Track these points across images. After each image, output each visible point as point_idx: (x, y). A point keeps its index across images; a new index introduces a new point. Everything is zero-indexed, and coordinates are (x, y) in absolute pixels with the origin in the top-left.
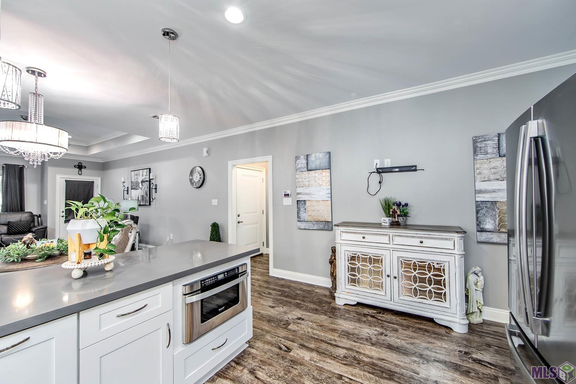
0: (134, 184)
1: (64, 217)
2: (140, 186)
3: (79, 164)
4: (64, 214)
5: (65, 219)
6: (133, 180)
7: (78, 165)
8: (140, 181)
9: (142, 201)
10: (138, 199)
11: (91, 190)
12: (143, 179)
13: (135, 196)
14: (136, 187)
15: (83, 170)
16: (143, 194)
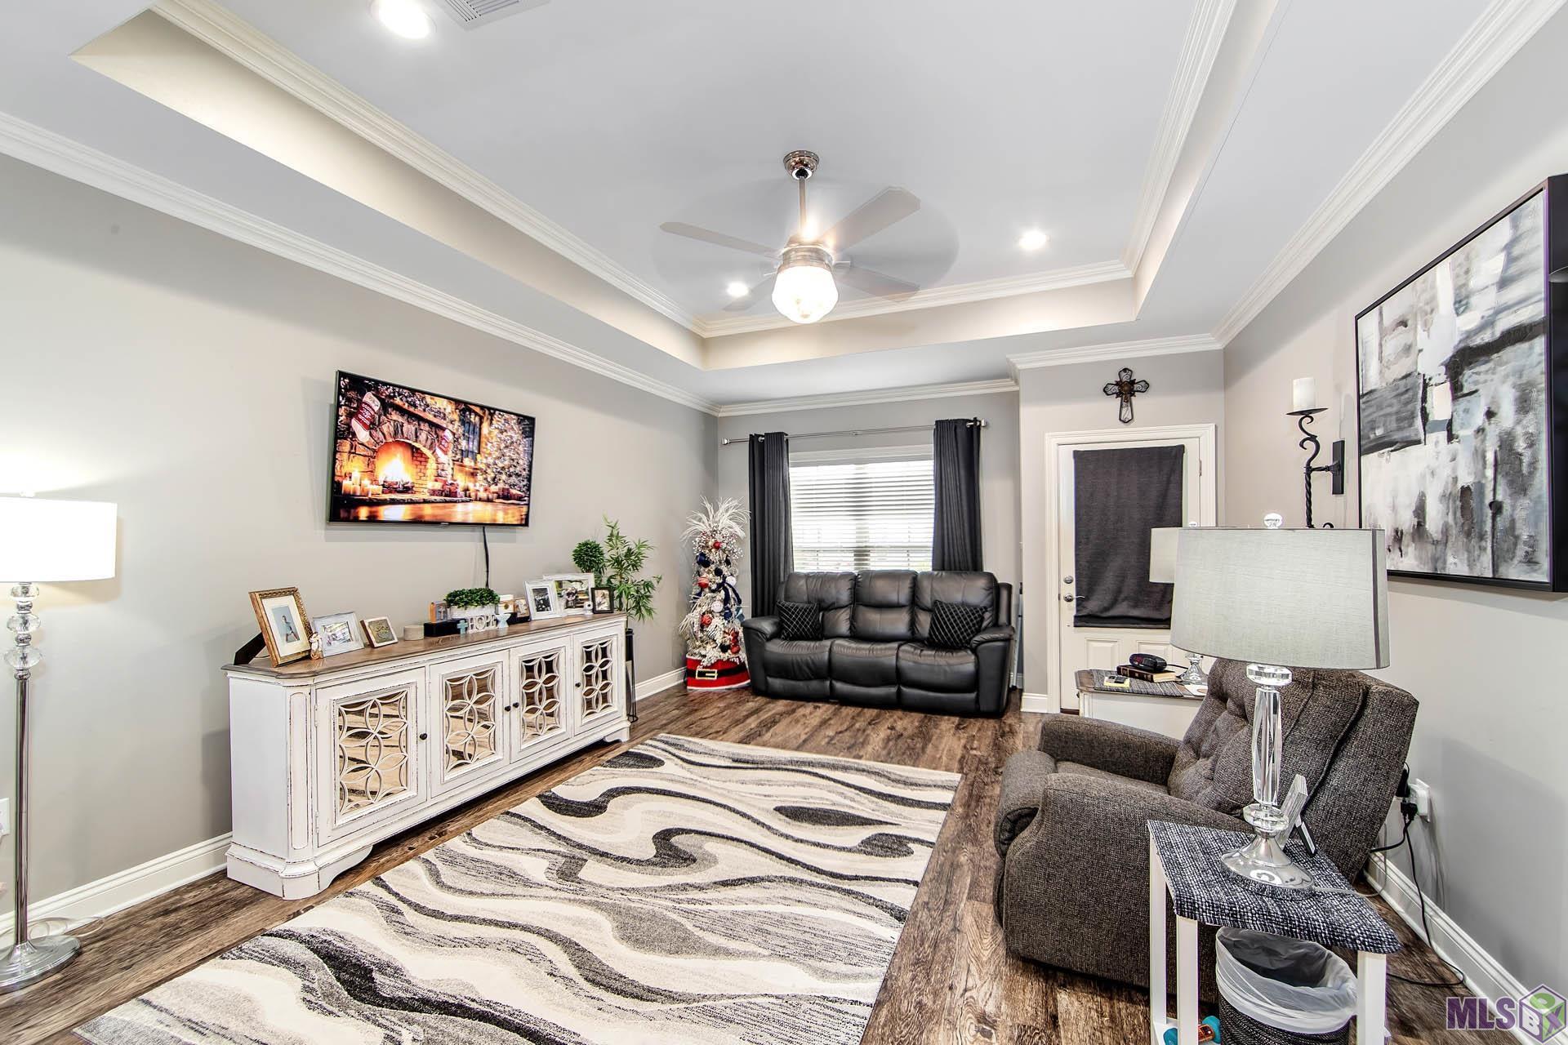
0: (1380, 408)
1: (1074, 603)
2: (1440, 403)
3: (1123, 374)
4: (1071, 590)
5: (1078, 611)
6: (1373, 379)
7: (1117, 384)
8: (1432, 362)
9: (1456, 539)
10: (1420, 525)
11: (1172, 491)
12: (1469, 335)
13: (1389, 500)
14: (1400, 429)
15: (1138, 400)
16: (1466, 479)
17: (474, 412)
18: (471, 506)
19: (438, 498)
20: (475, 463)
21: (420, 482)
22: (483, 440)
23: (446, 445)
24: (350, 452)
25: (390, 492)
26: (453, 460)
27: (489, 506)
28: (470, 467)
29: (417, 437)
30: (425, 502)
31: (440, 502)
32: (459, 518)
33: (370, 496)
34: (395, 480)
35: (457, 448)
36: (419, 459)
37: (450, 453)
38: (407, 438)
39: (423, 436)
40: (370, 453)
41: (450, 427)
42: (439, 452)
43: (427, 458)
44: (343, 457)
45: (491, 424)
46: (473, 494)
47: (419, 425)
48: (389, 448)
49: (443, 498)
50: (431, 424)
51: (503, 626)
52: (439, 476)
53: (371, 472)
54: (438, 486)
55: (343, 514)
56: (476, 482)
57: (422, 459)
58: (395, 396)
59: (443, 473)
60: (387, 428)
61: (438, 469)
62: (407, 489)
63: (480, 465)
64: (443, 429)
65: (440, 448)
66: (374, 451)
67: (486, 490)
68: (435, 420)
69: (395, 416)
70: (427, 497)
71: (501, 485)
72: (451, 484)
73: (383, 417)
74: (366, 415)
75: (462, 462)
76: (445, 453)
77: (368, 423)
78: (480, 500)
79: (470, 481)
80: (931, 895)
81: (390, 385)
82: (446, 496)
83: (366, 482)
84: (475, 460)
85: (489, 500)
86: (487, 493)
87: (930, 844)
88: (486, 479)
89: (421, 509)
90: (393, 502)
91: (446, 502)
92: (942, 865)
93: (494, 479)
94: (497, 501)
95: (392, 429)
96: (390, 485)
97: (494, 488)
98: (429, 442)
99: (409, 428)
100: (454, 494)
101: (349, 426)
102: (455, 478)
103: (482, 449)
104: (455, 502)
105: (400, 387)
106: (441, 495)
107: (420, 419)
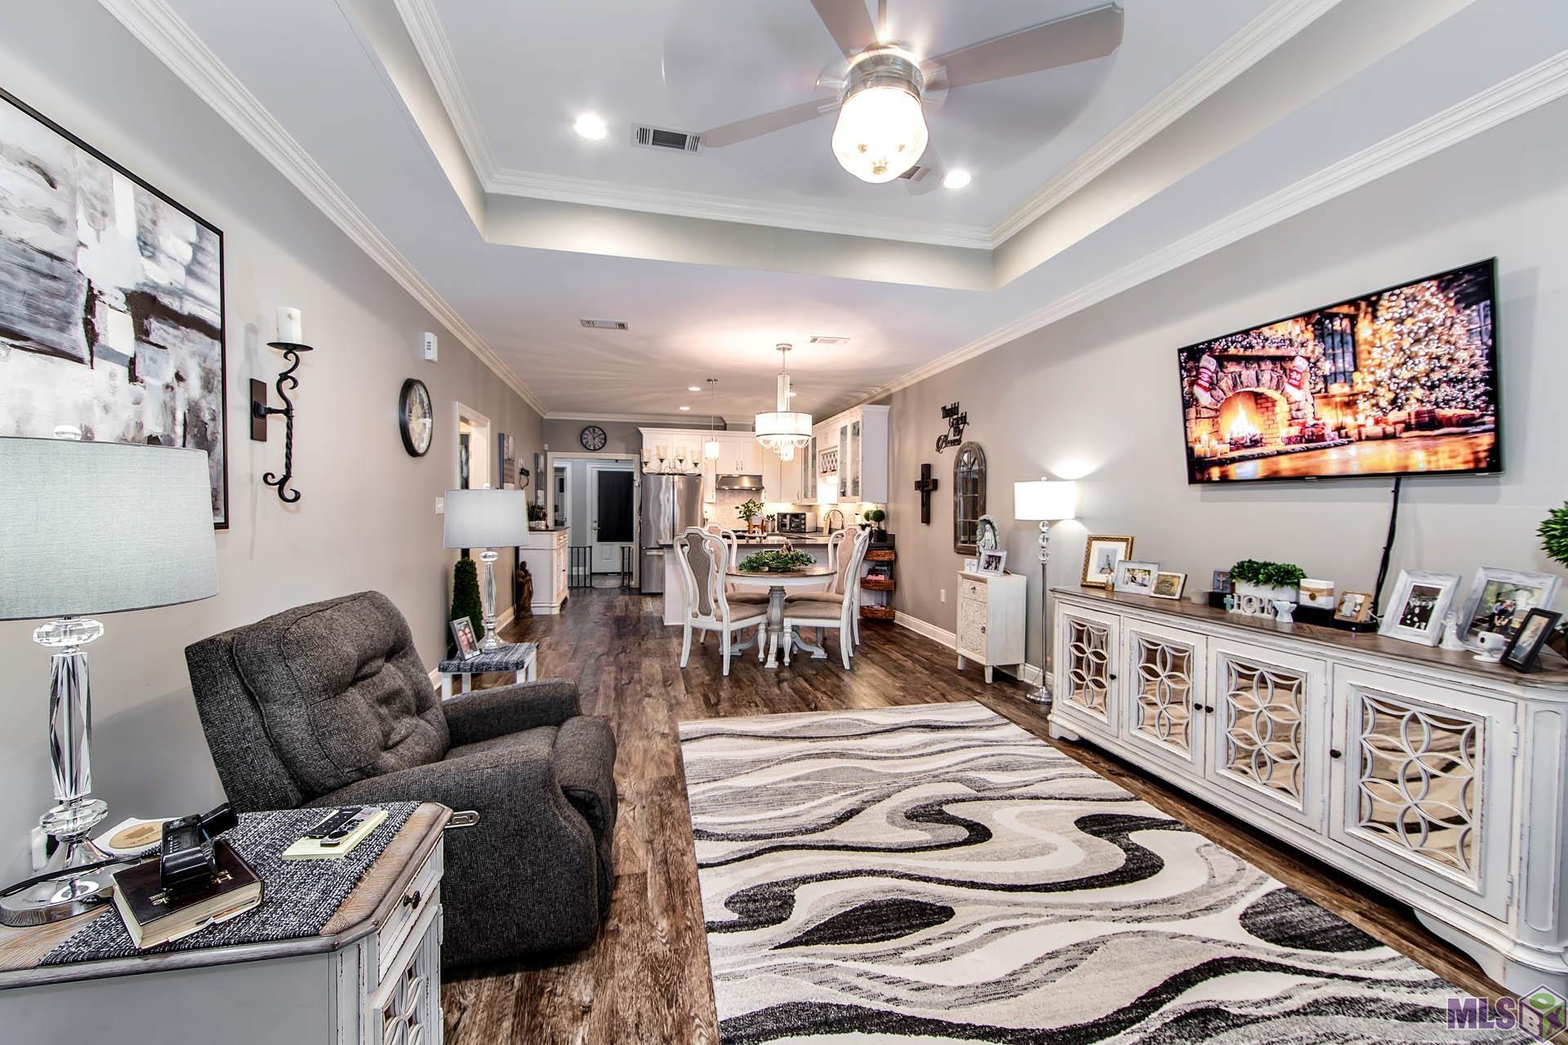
17: (1337, 315)
18: (1352, 450)
19: (1297, 447)
20: (1351, 386)
21: (1270, 431)
22: (1363, 348)
23: (1298, 377)
24: (1197, 418)
25: (1238, 449)
26: (1312, 394)
27: (1390, 445)
28: (1345, 395)
29: (1258, 380)
30: (1279, 453)
31: (1300, 451)
32: (1333, 470)
33: (1219, 456)
34: (1241, 435)
35: (1316, 375)
36: (1264, 405)
37: (1307, 386)
38: (1247, 386)
39: (1266, 377)
40: (1213, 414)
41: (1302, 351)
42: (1289, 389)
43: (1274, 403)
44: (1192, 424)
45: (1375, 317)
46: (1353, 433)
47: (1259, 366)
48: (1230, 404)
49: (1303, 446)
50: (1274, 359)
51: (1286, 619)
52: (1293, 418)
53: (1217, 434)
54: (1295, 431)
55: (1198, 476)
56: (1355, 413)
57: (1269, 404)
58: (1229, 347)
59: (1300, 414)
60: (1226, 383)
61: (1291, 410)
62: (1255, 443)
63: (1359, 387)
64: (1292, 359)
65: (1290, 384)
66: (1217, 410)
67: (1377, 422)
68: (1279, 353)
69: (1232, 368)
70: (1282, 447)
71: (1413, 407)
72: (1314, 425)
73: (1220, 374)
74: (1205, 377)
75: (1326, 391)
76: (1299, 387)
77: (1207, 385)
78: (1368, 438)
79: (1346, 415)
80: (681, 864)
81: (1221, 338)
82: (1308, 441)
83: (1214, 442)
84: (1352, 384)
85: (1386, 437)
86: (1382, 425)
87: (712, 928)
88: (1377, 405)
89: (1277, 463)
90: (1243, 459)
91: (1309, 450)
92: (685, 905)
93: (1393, 402)
94: (1405, 435)
95: (1230, 383)
96: (1236, 442)
97: (1394, 416)
98: (1275, 382)
99: (1248, 374)
100: (1321, 438)
101: (1192, 394)
102: (1318, 416)
103: (1361, 363)
104: (1325, 448)
105: (1231, 335)
106: (1301, 442)
107: (1259, 359)
